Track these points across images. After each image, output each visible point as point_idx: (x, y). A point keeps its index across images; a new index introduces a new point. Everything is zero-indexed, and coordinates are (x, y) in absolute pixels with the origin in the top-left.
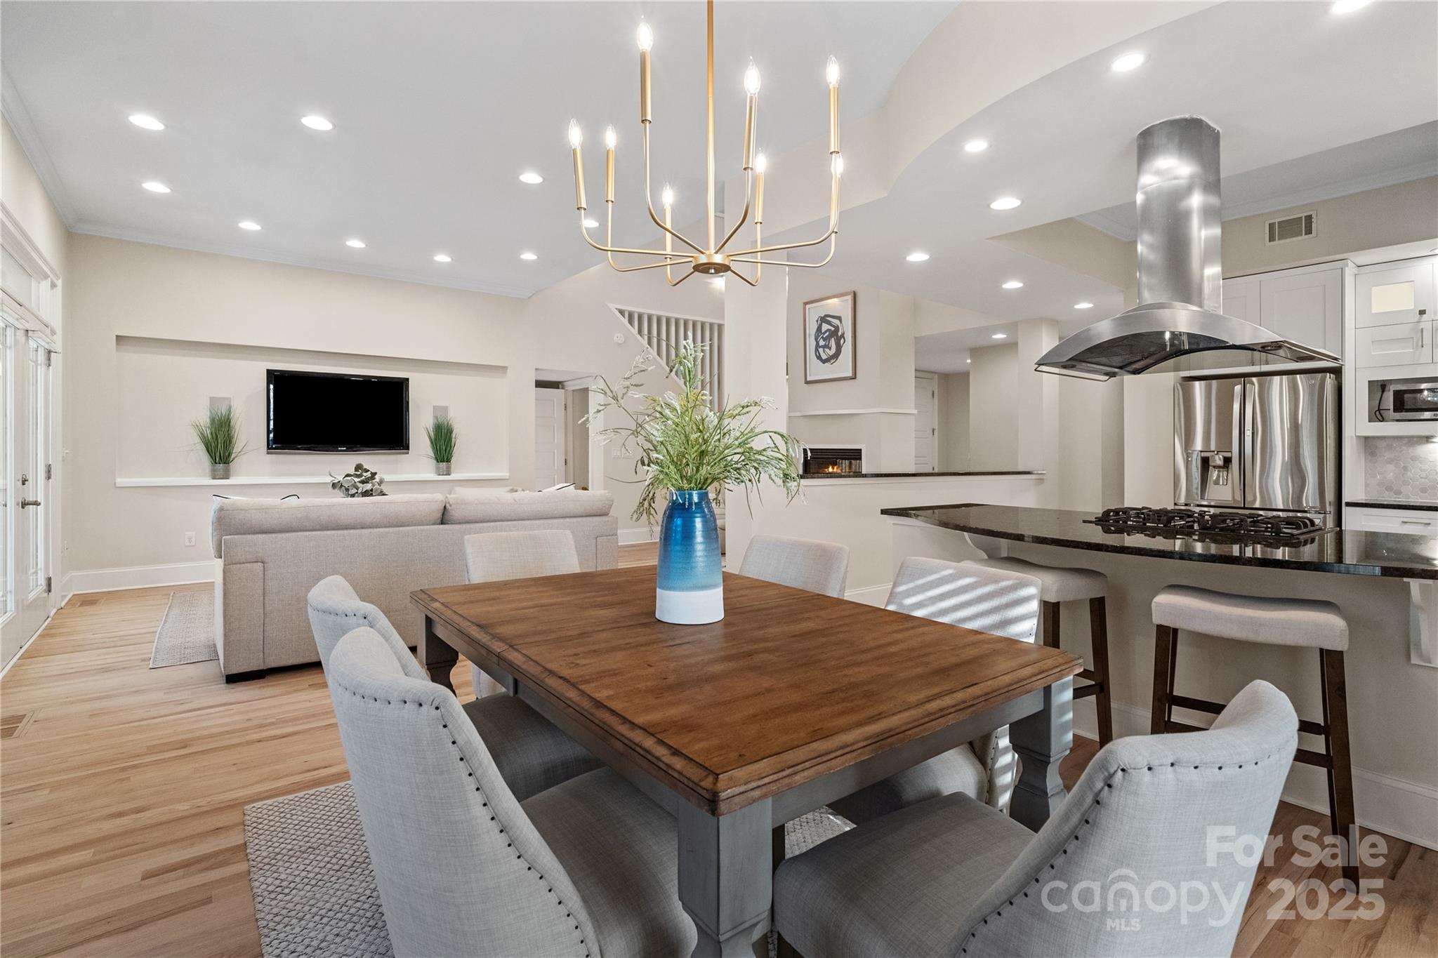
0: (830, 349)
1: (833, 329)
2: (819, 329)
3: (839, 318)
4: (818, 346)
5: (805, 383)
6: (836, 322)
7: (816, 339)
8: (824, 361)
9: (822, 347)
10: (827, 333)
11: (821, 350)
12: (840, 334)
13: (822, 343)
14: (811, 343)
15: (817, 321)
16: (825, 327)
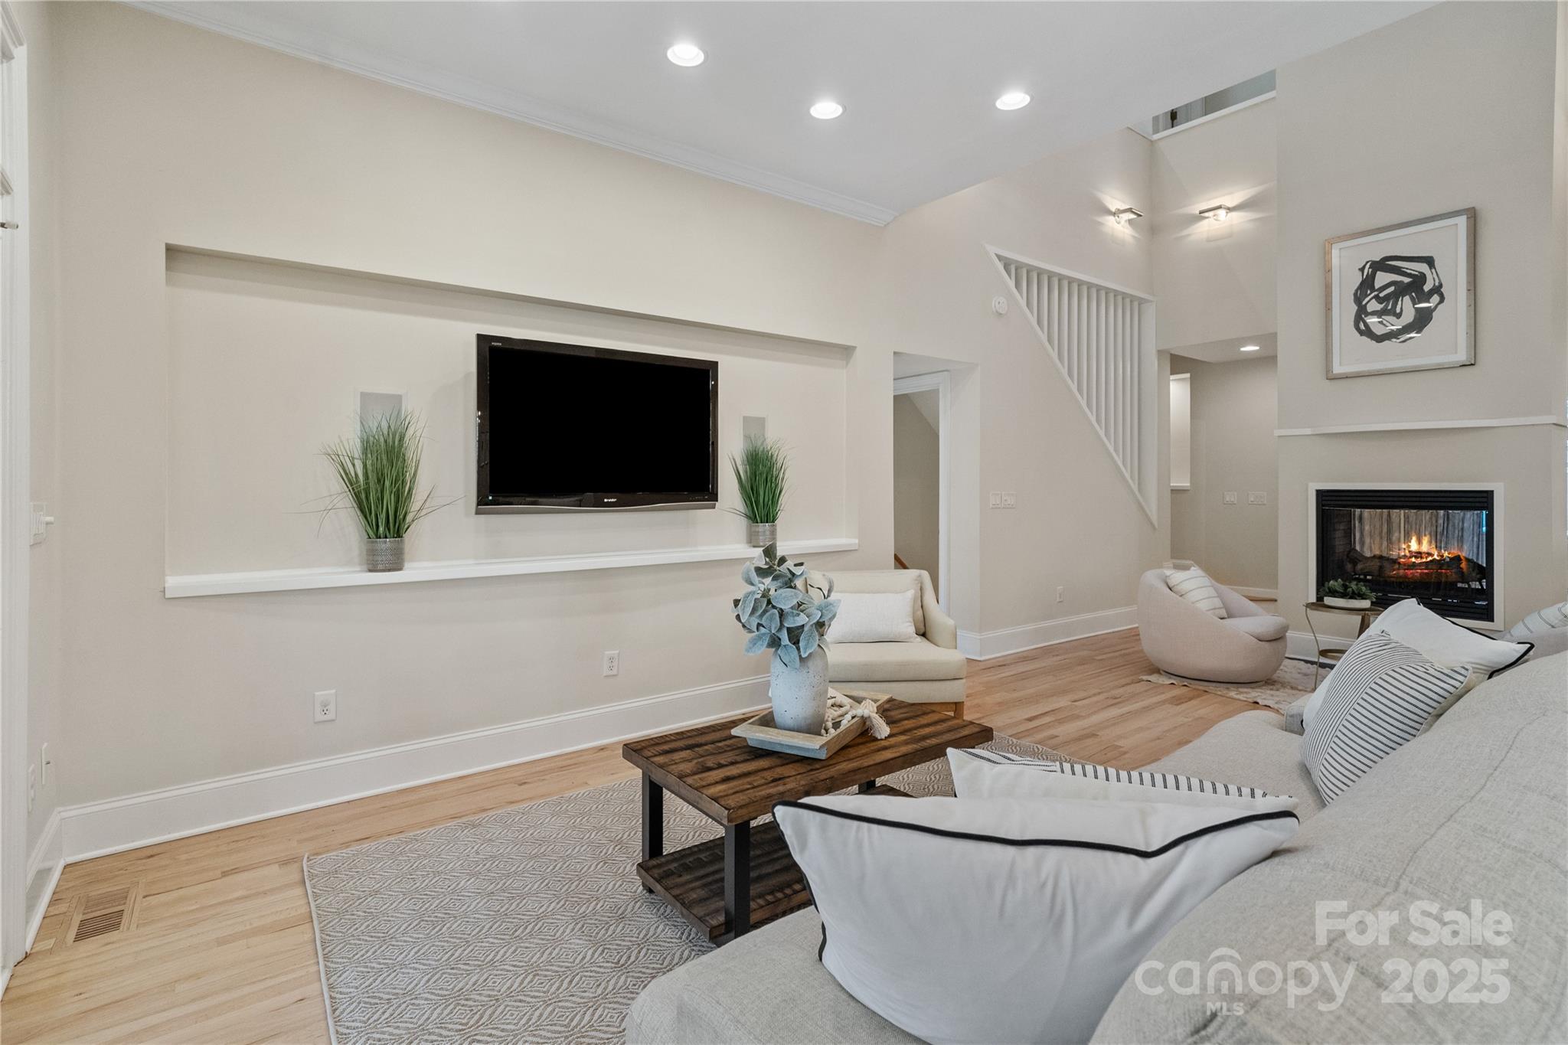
0: (1399, 316)
1: (1407, 280)
2: (1367, 284)
3: (1429, 261)
4: (1362, 312)
5: (1327, 379)
6: (1423, 268)
7: (1358, 299)
8: (1380, 339)
9: (1374, 313)
10: (1392, 289)
11: (1372, 320)
12: (1427, 288)
13: (1374, 306)
14: (1344, 309)
15: (1362, 270)
16: (1382, 278)
